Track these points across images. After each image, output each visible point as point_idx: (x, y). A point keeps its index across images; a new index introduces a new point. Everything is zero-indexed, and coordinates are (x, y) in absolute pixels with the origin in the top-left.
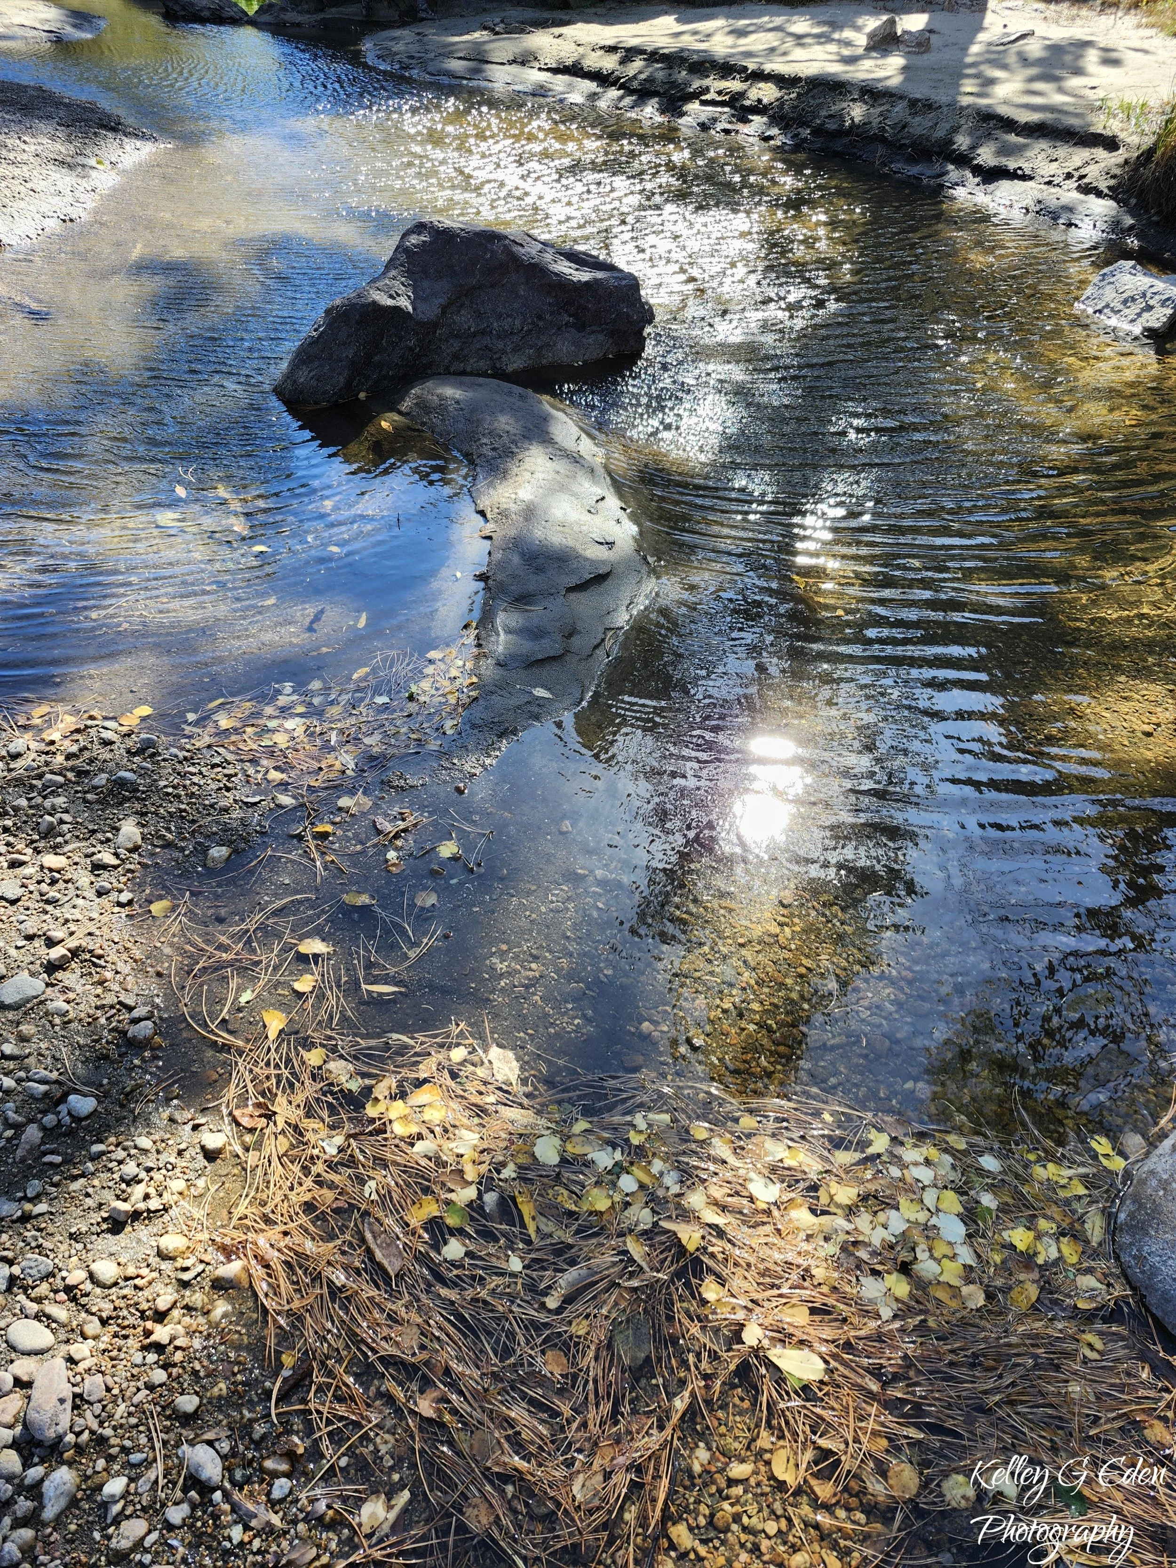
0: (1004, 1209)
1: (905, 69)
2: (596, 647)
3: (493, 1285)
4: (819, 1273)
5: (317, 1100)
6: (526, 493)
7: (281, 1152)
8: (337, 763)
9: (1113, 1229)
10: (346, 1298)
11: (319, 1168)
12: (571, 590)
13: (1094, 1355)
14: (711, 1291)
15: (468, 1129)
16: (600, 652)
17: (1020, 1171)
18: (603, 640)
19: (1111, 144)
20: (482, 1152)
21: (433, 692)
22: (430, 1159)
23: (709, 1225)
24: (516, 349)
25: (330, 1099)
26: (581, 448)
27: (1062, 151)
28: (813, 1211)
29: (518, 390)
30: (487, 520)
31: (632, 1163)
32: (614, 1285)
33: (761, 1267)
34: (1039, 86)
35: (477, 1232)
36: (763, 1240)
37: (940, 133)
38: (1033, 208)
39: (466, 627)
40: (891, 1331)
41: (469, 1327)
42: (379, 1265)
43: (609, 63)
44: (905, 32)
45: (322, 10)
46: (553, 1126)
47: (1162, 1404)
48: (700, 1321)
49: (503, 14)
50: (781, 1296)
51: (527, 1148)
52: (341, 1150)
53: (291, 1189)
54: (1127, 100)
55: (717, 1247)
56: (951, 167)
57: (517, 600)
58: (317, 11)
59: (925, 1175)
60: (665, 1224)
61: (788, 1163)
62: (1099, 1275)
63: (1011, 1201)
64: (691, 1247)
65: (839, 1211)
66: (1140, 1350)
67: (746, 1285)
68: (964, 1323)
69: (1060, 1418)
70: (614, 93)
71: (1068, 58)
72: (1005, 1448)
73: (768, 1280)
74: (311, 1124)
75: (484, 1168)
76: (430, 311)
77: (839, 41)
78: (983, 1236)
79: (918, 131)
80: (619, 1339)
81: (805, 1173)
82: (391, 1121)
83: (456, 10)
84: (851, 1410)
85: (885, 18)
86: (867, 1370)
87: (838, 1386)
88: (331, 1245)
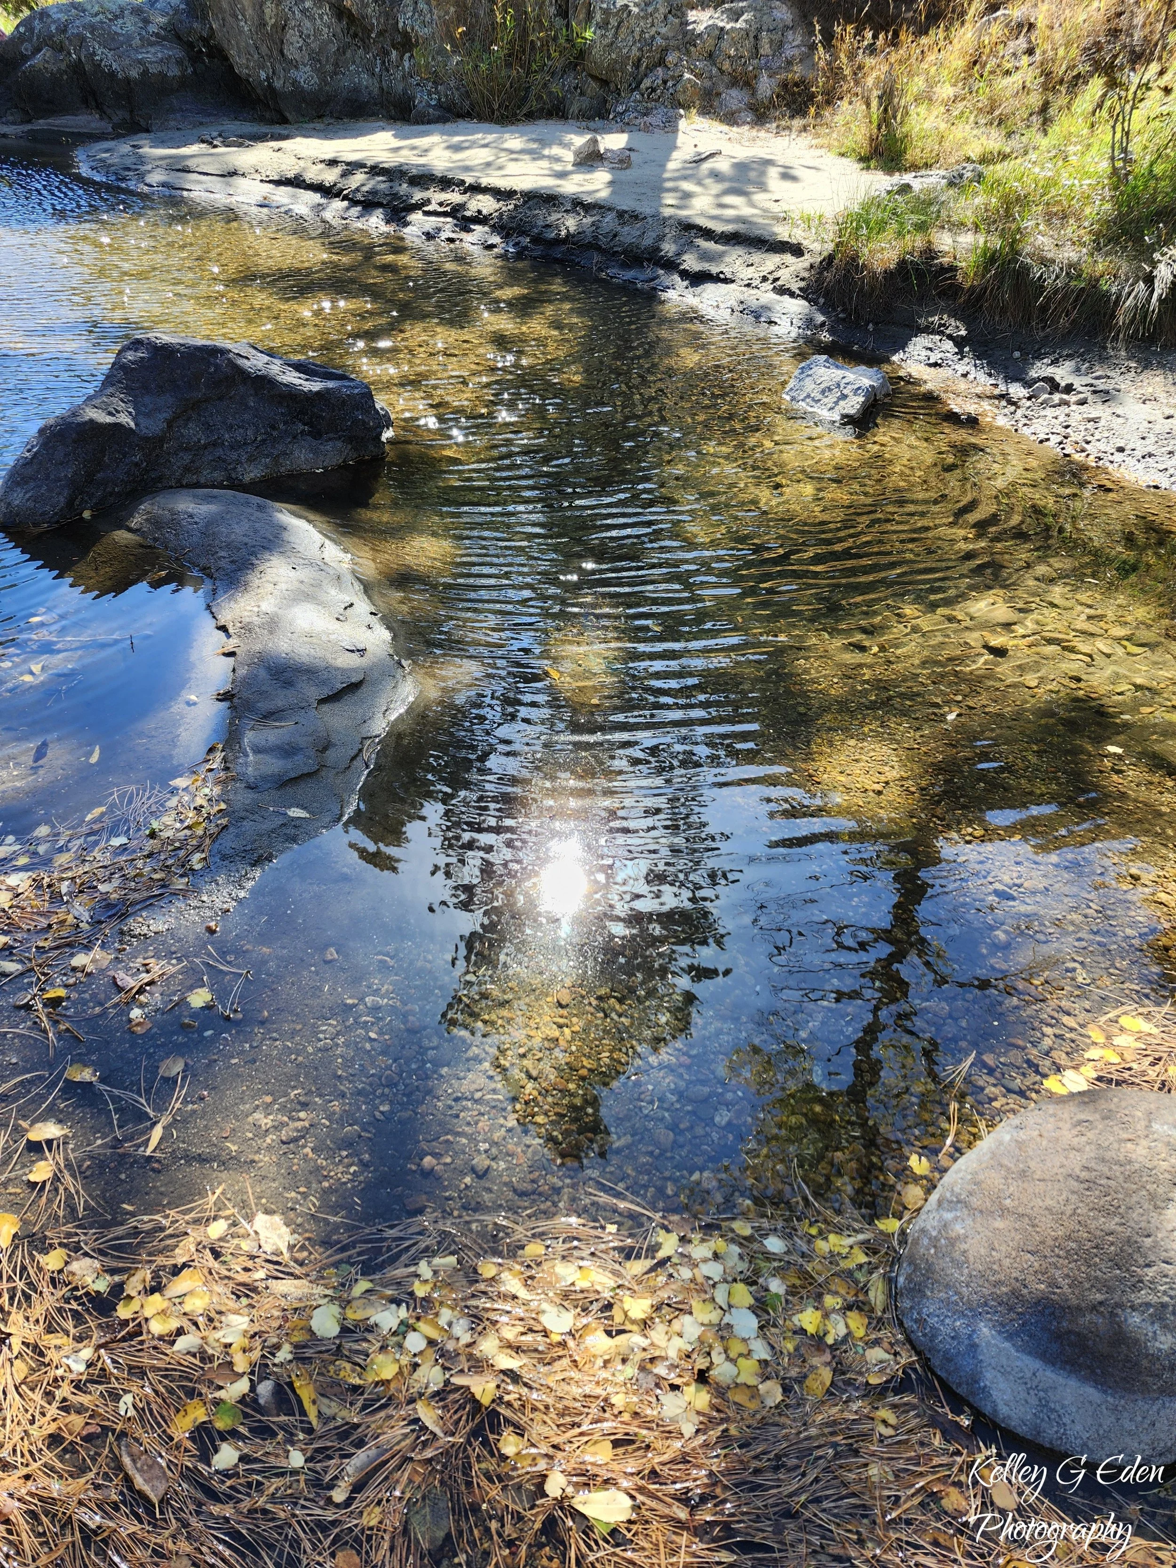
0: (792, 1291)
1: (611, 183)
2: (353, 758)
3: (272, 1490)
4: (619, 1400)
5: (60, 1310)
6: (268, 606)
7: (18, 1380)
8: (70, 917)
9: (893, 1294)
10: (101, 1541)
11: (65, 1391)
12: (322, 702)
13: (889, 1432)
14: (510, 1445)
15: (236, 1312)
16: (358, 763)
17: (805, 1248)
18: (361, 750)
19: (797, 251)
20: (253, 1337)
21: (178, 825)
22: (194, 1356)
23: (502, 1371)
24: (251, 459)
25: (74, 1305)
26: (326, 555)
27: (757, 257)
28: (609, 1333)
29: (256, 500)
30: (229, 636)
31: (418, 1319)
32: (408, 1460)
33: (560, 1406)
34: (729, 199)
35: (251, 1430)
36: (559, 1377)
37: (648, 241)
38: (736, 308)
39: (211, 750)
40: (694, 1449)
41: (248, 1545)
42: (141, 1493)
43: (330, 176)
44: (607, 150)
45: (29, 122)
46: (329, 1292)
47: (955, 1469)
48: (500, 1480)
49: (221, 128)
50: (582, 1434)
51: (302, 1323)
52: (90, 1365)
53: (32, 1422)
54: (806, 212)
55: (513, 1392)
56: (661, 272)
57: (265, 717)
58: (22, 122)
59: (714, 1270)
60: (458, 1381)
61: (581, 1284)
62: (886, 1345)
63: (798, 1282)
64: (486, 1401)
65: (634, 1328)
66: (931, 1416)
67: (545, 1430)
68: (764, 1424)
69: (864, 1506)
70: (338, 205)
71: (753, 175)
72: (814, 1552)
73: (568, 1419)
74: (54, 1340)
75: (256, 1355)
76: (155, 426)
77: (549, 157)
78: (775, 1326)
79: (629, 240)
80: (415, 1521)
81: (598, 1292)
82: (147, 1320)
83: (172, 123)
84: (662, 1546)
85: (588, 137)
86: (675, 1497)
87: (647, 1522)
88: (82, 1481)
